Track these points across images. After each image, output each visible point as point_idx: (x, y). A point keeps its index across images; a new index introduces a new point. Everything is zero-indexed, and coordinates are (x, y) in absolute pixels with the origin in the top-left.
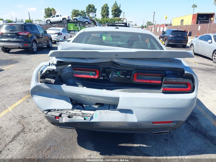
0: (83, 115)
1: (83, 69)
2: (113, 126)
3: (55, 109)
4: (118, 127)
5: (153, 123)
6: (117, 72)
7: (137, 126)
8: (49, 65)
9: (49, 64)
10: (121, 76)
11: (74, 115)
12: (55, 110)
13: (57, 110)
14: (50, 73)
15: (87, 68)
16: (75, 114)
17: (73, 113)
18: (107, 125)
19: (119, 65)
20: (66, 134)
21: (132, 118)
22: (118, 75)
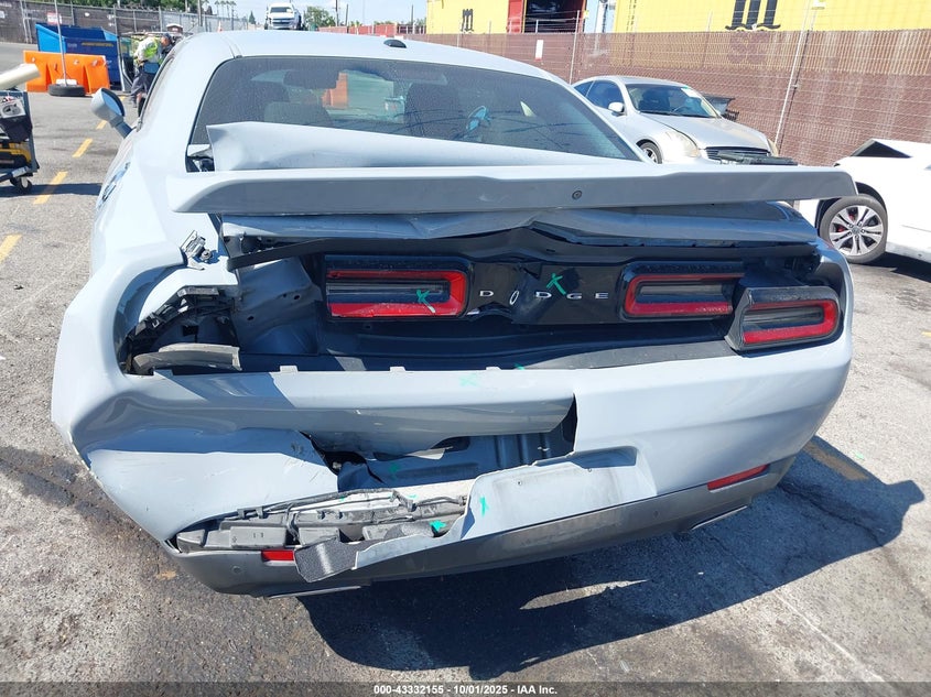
0: (416, 513)
1: (385, 272)
2: (564, 536)
3: (246, 512)
4: (583, 535)
5: (712, 486)
6: (554, 276)
7: (656, 513)
8: (184, 265)
9: (181, 260)
10: (569, 296)
11: (371, 523)
12: (248, 514)
13: (260, 513)
14: (199, 311)
15: (376, 267)
16: (373, 518)
17: (358, 514)
18: (536, 540)
19: (564, 240)
20: (244, 616)
21: (637, 485)
22: (554, 290)
